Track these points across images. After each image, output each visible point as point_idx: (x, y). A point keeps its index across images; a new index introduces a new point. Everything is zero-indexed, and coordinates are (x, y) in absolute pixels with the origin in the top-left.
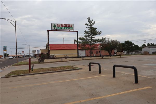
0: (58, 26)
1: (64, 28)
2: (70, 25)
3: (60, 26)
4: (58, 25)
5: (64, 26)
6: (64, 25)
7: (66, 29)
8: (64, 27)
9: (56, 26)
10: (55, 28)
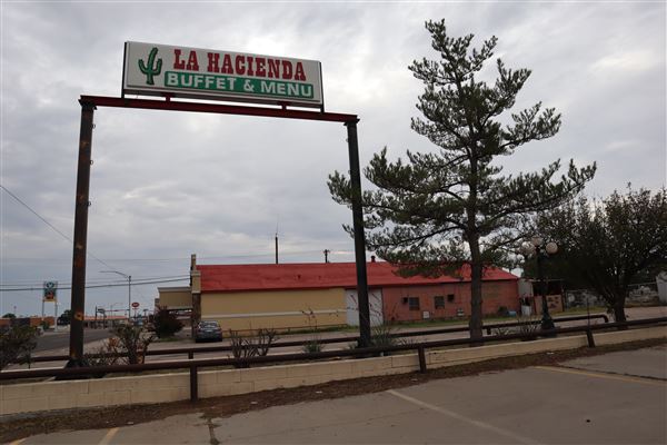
0: (187, 61)
1: (240, 83)
2: (287, 63)
3: (203, 63)
4: (184, 57)
5: (241, 71)
6: (240, 58)
7: (257, 90)
8: (233, 78)
9: (168, 66)
10: (159, 81)
